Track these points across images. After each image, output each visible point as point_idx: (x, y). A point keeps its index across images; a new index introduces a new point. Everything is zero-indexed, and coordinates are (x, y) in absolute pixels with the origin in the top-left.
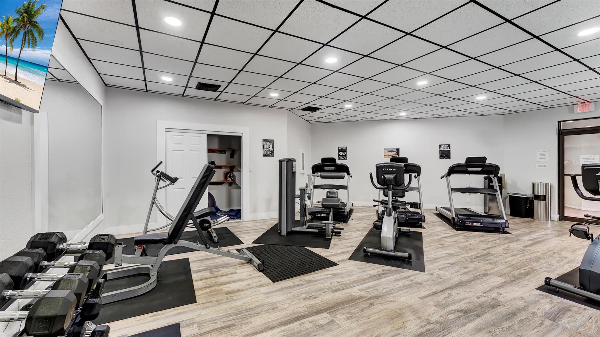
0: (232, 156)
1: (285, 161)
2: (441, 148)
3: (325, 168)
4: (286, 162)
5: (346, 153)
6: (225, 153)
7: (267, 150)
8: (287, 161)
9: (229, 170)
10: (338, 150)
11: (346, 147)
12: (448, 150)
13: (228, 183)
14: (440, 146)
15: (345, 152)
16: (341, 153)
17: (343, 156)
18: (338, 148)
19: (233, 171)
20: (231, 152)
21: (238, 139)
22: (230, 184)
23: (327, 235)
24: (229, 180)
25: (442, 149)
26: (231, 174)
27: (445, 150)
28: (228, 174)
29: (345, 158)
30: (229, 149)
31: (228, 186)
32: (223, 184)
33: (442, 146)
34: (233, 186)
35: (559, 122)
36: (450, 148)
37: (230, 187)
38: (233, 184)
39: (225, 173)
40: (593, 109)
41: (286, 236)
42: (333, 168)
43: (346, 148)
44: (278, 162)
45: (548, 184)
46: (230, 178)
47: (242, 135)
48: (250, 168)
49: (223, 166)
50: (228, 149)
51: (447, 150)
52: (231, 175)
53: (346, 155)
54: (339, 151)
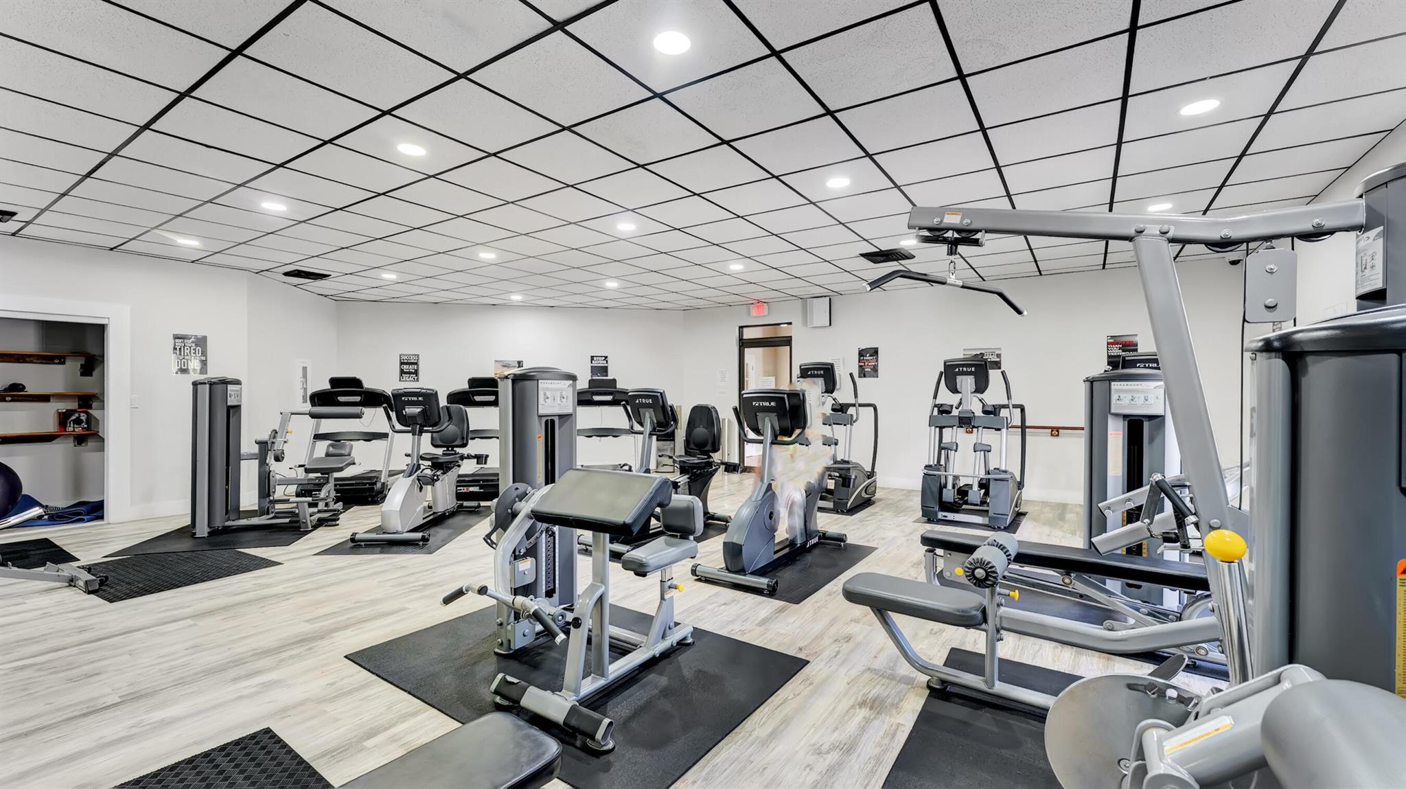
0: (87, 370)
1: (205, 383)
2: (593, 362)
3: (339, 398)
4: (208, 386)
5: (418, 367)
6: (63, 363)
7: (186, 358)
8: (210, 385)
9: (77, 404)
10: (400, 360)
11: (418, 355)
12: (604, 365)
13: (72, 439)
14: (592, 358)
15: (416, 366)
16: (405, 367)
17: (410, 373)
18: (400, 357)
19: (90, 407)
20: (82, 361)
21: (99, 330)
22: (80, 440)
23: (302, 525)
24: (74, 431)
25: (595, 364)
26: (82, 414)
27: (600, 365)
28: (72, 415)
29: (416, 378)
30: (76, 354)
31: (72, 445)
32: (53, 442)
33: (595, 358)
34: (89, 444)
35: (741, 328)
36: (607, 363)
37: (79, 448)
38: (89, 440)
39: (60, 413)
40: (767, 314)
41: (208, 537)
42: (358, 399)
43: (418, 357)
44: (192, 386)
45: (725, 419)
46: (75, 426)
47: (107, 323)
48: (131, 400)
49: (53, 395)
50: (72, 353)
51: (602, 365)
52: (80, 416)
53: (416, 373)
54: (402, 363)
